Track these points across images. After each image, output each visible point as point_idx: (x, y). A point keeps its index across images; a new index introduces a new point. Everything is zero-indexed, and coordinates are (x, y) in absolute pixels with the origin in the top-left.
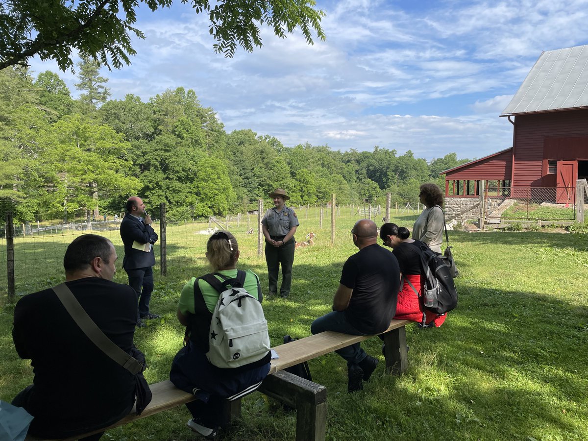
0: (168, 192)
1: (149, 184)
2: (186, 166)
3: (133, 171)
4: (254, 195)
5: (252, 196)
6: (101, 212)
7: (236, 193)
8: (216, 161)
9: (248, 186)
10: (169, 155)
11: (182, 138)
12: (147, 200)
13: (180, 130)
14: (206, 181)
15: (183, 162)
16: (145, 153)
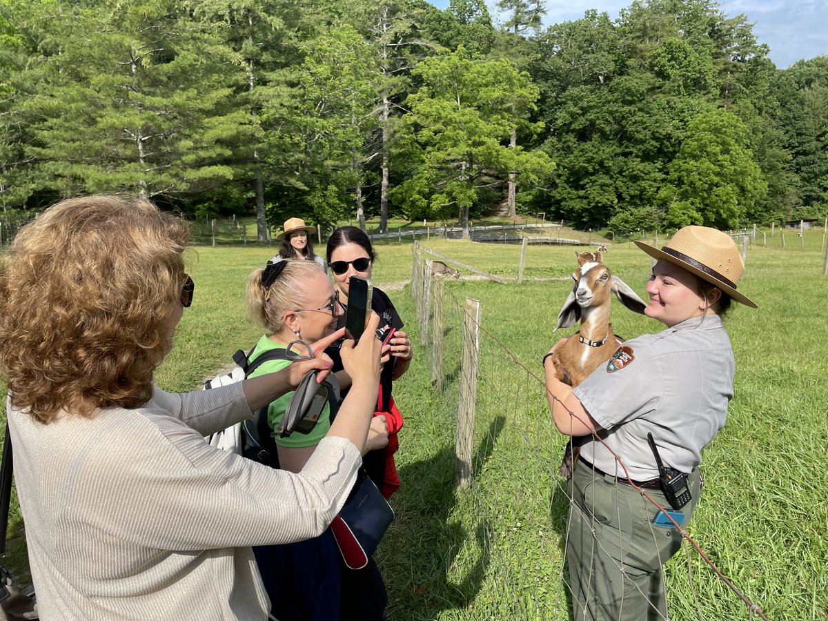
0: (621, 178)
1: (586, 165)
2: (661, 131)
3: (565, 142)
4: (816, 188)
5: (811, 191)
6: (519, 211)
7: (767, 183)
8: (725, 118)
9: (803, 168)
10: (630, 111)
11: (667, 77)
12: (582, 193)
13: (664, 61)
14: (695, 158)
15: (656, 122)
16: (585, 111)
